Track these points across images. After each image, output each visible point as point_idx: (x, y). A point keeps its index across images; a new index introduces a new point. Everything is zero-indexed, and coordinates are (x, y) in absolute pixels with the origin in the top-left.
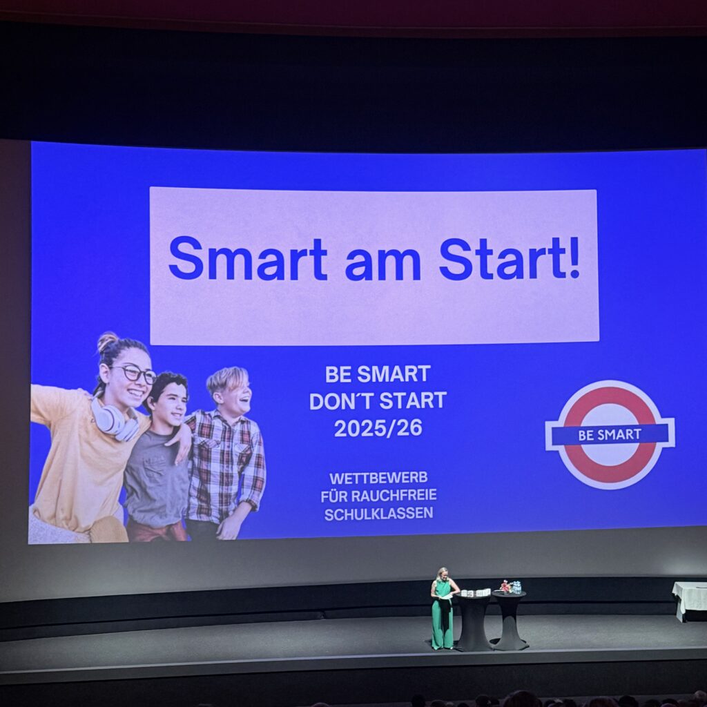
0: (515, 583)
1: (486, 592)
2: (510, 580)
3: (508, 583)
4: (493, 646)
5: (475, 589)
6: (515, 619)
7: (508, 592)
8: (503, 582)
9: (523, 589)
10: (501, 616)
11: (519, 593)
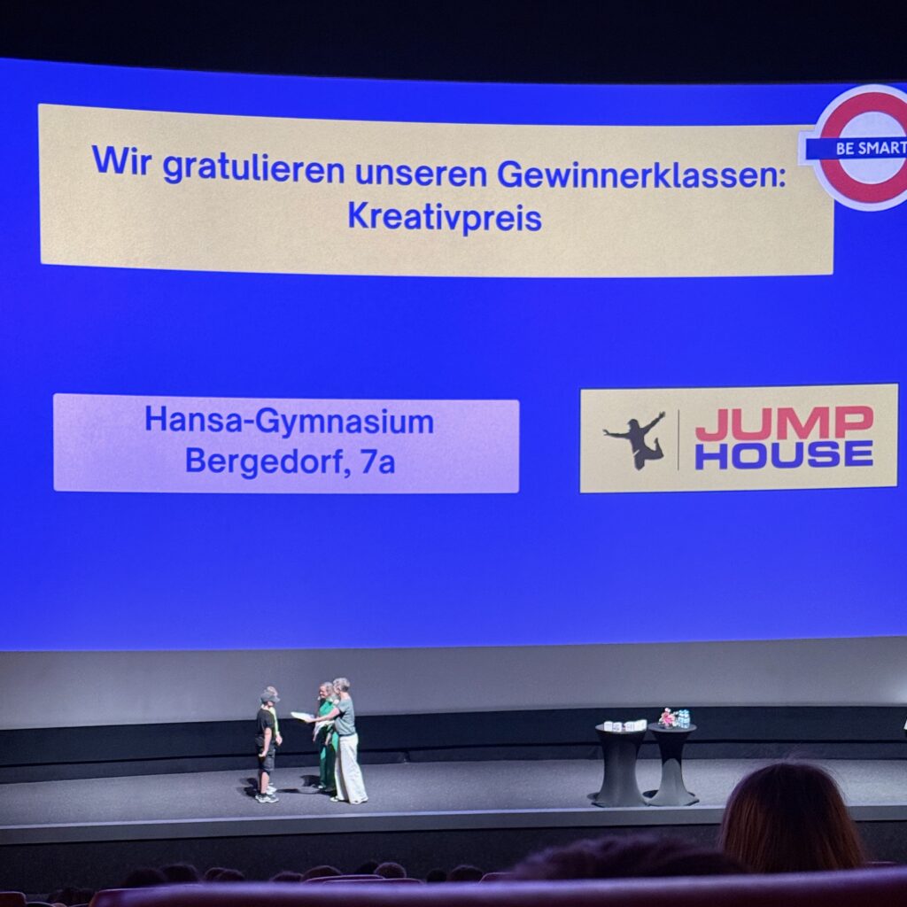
0: (681, 713)
1: (640, 726)
2: (674, 709)
3: (672, 712)
4: (647, 800)
5: (624, 721)
6: (680, 763)
7: (671, 725)
8: (664, 711)
9: (692, 722)
10: (660, 761)
11: (686, 727)
